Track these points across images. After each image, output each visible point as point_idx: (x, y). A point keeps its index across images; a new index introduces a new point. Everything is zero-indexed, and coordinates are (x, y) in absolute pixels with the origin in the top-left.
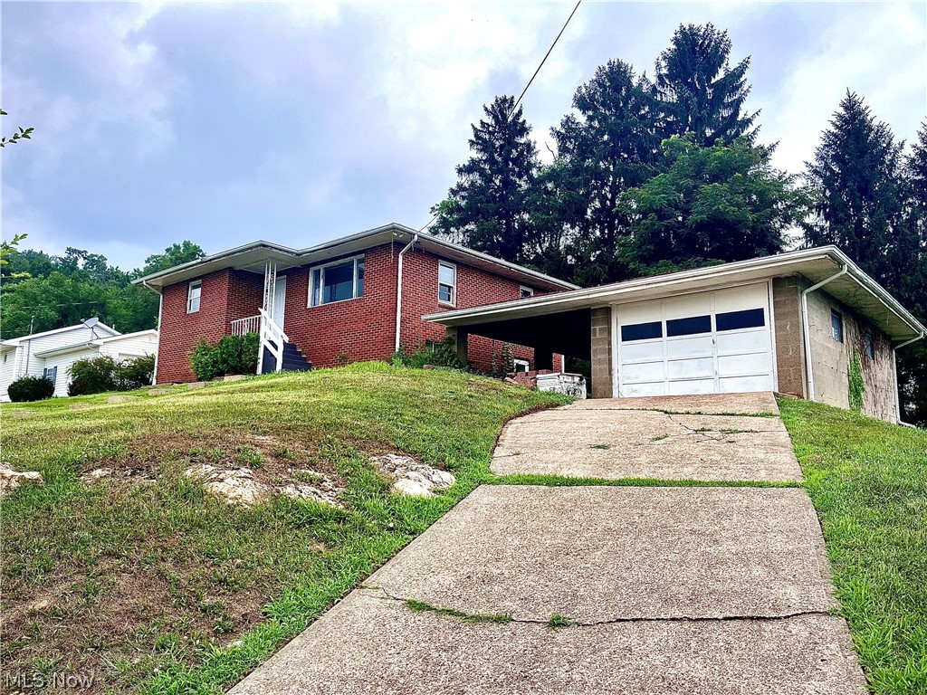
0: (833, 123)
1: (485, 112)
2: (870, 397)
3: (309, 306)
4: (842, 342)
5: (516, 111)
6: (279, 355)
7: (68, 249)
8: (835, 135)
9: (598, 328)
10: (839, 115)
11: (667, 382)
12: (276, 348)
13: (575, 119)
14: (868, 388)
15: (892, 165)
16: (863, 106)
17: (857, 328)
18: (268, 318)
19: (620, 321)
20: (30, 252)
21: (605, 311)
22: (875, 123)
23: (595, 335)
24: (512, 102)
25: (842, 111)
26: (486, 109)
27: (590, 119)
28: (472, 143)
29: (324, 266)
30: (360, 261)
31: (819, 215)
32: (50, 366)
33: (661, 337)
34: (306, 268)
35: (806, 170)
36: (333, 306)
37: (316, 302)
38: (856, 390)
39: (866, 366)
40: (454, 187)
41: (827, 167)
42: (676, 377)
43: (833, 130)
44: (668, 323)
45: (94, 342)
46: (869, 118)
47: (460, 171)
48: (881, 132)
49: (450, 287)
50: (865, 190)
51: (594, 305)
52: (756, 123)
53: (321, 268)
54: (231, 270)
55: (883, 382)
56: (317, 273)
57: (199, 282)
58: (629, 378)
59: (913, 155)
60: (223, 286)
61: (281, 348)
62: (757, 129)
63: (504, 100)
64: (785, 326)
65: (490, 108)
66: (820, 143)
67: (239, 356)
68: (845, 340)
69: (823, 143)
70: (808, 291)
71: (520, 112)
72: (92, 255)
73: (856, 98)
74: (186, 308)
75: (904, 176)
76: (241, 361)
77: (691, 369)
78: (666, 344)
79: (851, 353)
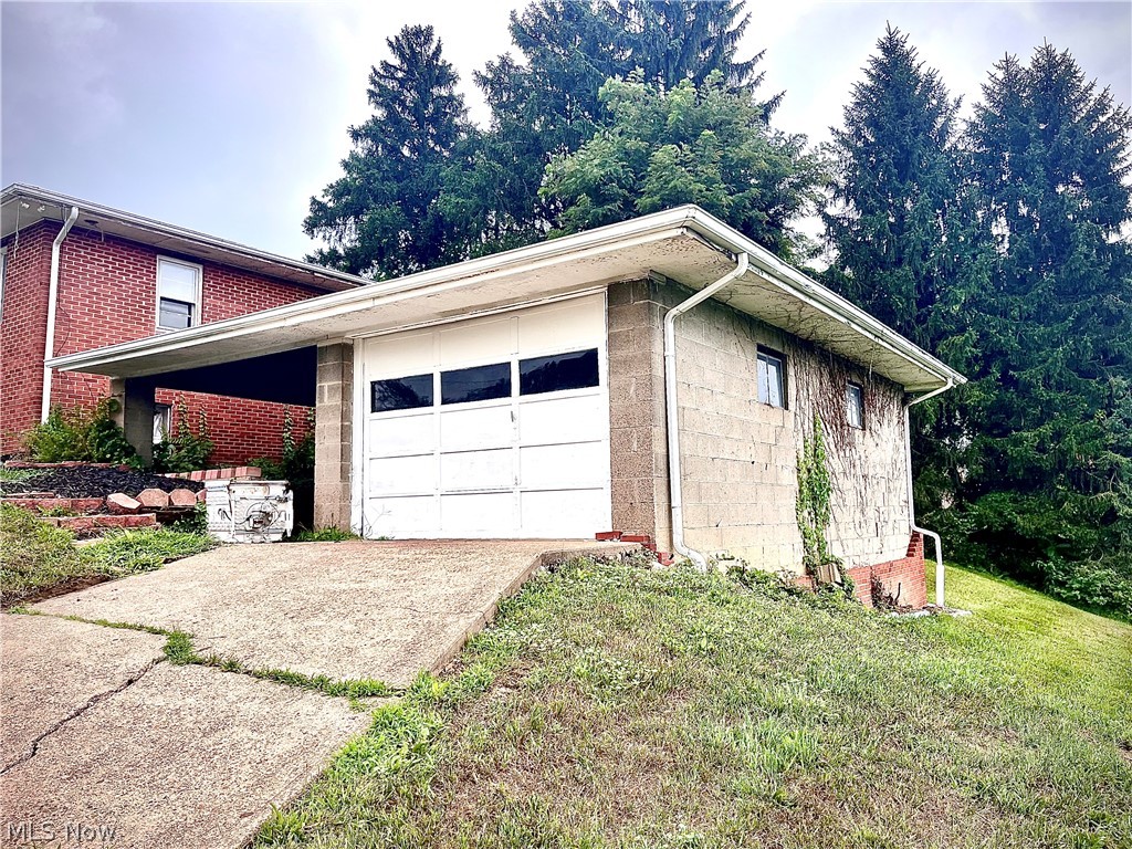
0: (868, 72)
2: (851, 498)
4: (787, 408)
8: (871, 90)
9: (326, 385)
10: (876, 61)
11: (437, 498)
13: (512, 61)
14: (847, 484)
15: (944, 133)
16: (907, 47)
17: (826, 379)
19: (372, 368)
21: (343, 350)
22: (923, 71)
23: (322, 401)
25: (879, 54)
26: (390, 44)
27: (536, 61)
31: (848, 202)
33: (432, 405)
35: (831, 139)
38: (815, 494)
39: (844, 442)
41: (858, 135)
42: (451, 486)
43: (868, 82)
44: (443, 374)
46: (915, 64)
47: (355, 135)
48: (930, 85)
49: (190, 305)
50: (905, 166)
51: (321, 339)
52: (758, 69)
55: (883, 466)
58: (380, 486)
59: (974, 118)
62: (760, 77)
64: (626, 389)
65: (394, 41)
66: (850, 101)
68: (792, 405)
69: (854, 100)
70: (674, 311)
71: (439, 49)
73: (899, 36)
75: (960, 147)
78: (439, 421)
79: (808, 425)
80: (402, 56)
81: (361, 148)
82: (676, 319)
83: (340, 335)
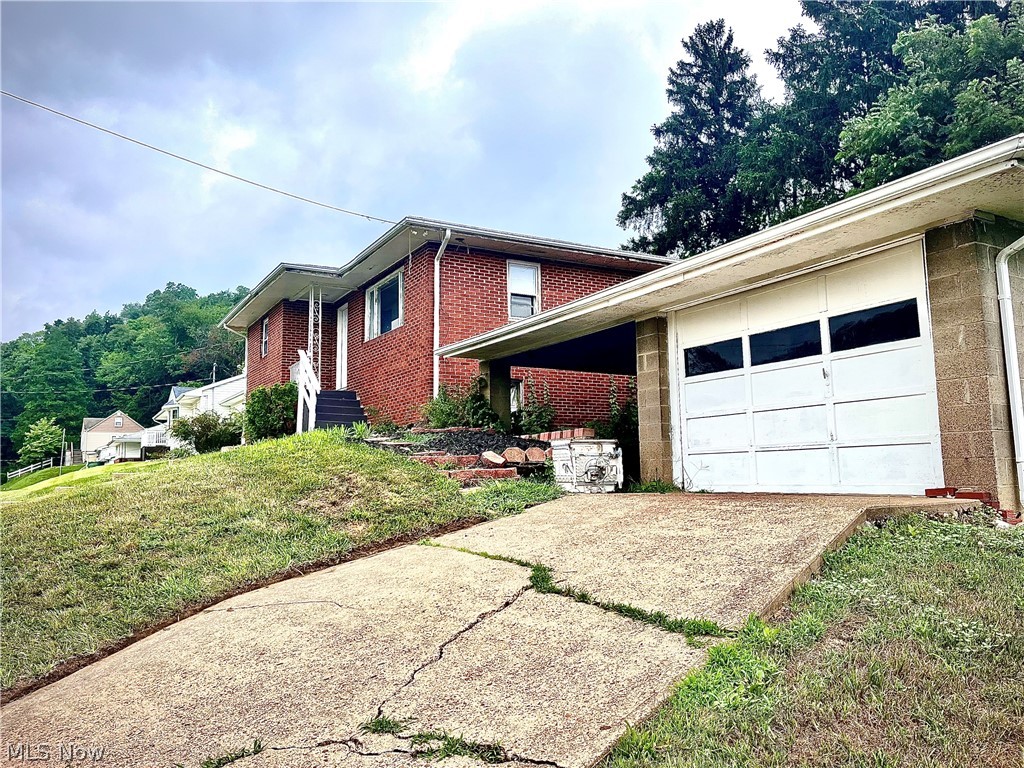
1: (684, 50)
3: (366, 338)
5: (725, 38)
6: (312, 410)
9: (645, 354)
11: (752, 454)
12: (311, 399)
13: (804, 31)
18: (306, 362)
19: (685, 337)
21: (658, 325)
23: (642, 368)
24: (720, 27)
26: (685, 45)
27: (828, 26)
28: (669, 92)
33: (742, 367)
34: (362, 290)
37: (372, 335)
40: (652, 154)
42: (765, 443)
44: (753, 338)
47: (658, 132)
49: (532, 298)
53: (375, 289)
54: (286, 302)
56: (372, 296)
57: (268, 319)
58: (697, 443)
61: (313, 401)
64: (954, 337)
65: (687, 40)
70: (1008, 250)
71: (730, 39)
74: (262, 352)
77: (792, 429)
78: (750, 381)
80: (697, 53)
81: (662, 144)
82: (1012, 259)
83: (654, 310)
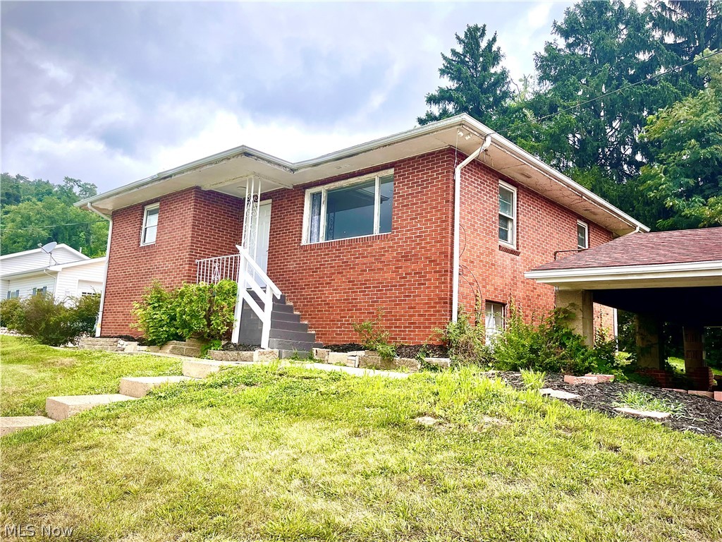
1: (457, 41)
3: (304, 242)
5: (489, 39)
6: (265, 316)
7: (66, 178)
12: (262, 305)
18: (249, 258)
20: (39, 181)
24: (484, 30)
28: (443, 72)
29: (327, 187)
30: (383, 180)
32: (13, 289)
34: (301, 189)
36: (341, 244)
37: (315, 237)
40: (423, 117)
45: (52, 269)
53: (323, 189)
54: (197, 189)
56: (316, 198)
57: (157, 205)
60: (186, 213)
61: (269, 305)
63: (476, 29)
65: (462, 36)
67: (207, 317)
71: (494, 39)
72: (86, 184)
74: (139, 239)
76: (209, 325)
